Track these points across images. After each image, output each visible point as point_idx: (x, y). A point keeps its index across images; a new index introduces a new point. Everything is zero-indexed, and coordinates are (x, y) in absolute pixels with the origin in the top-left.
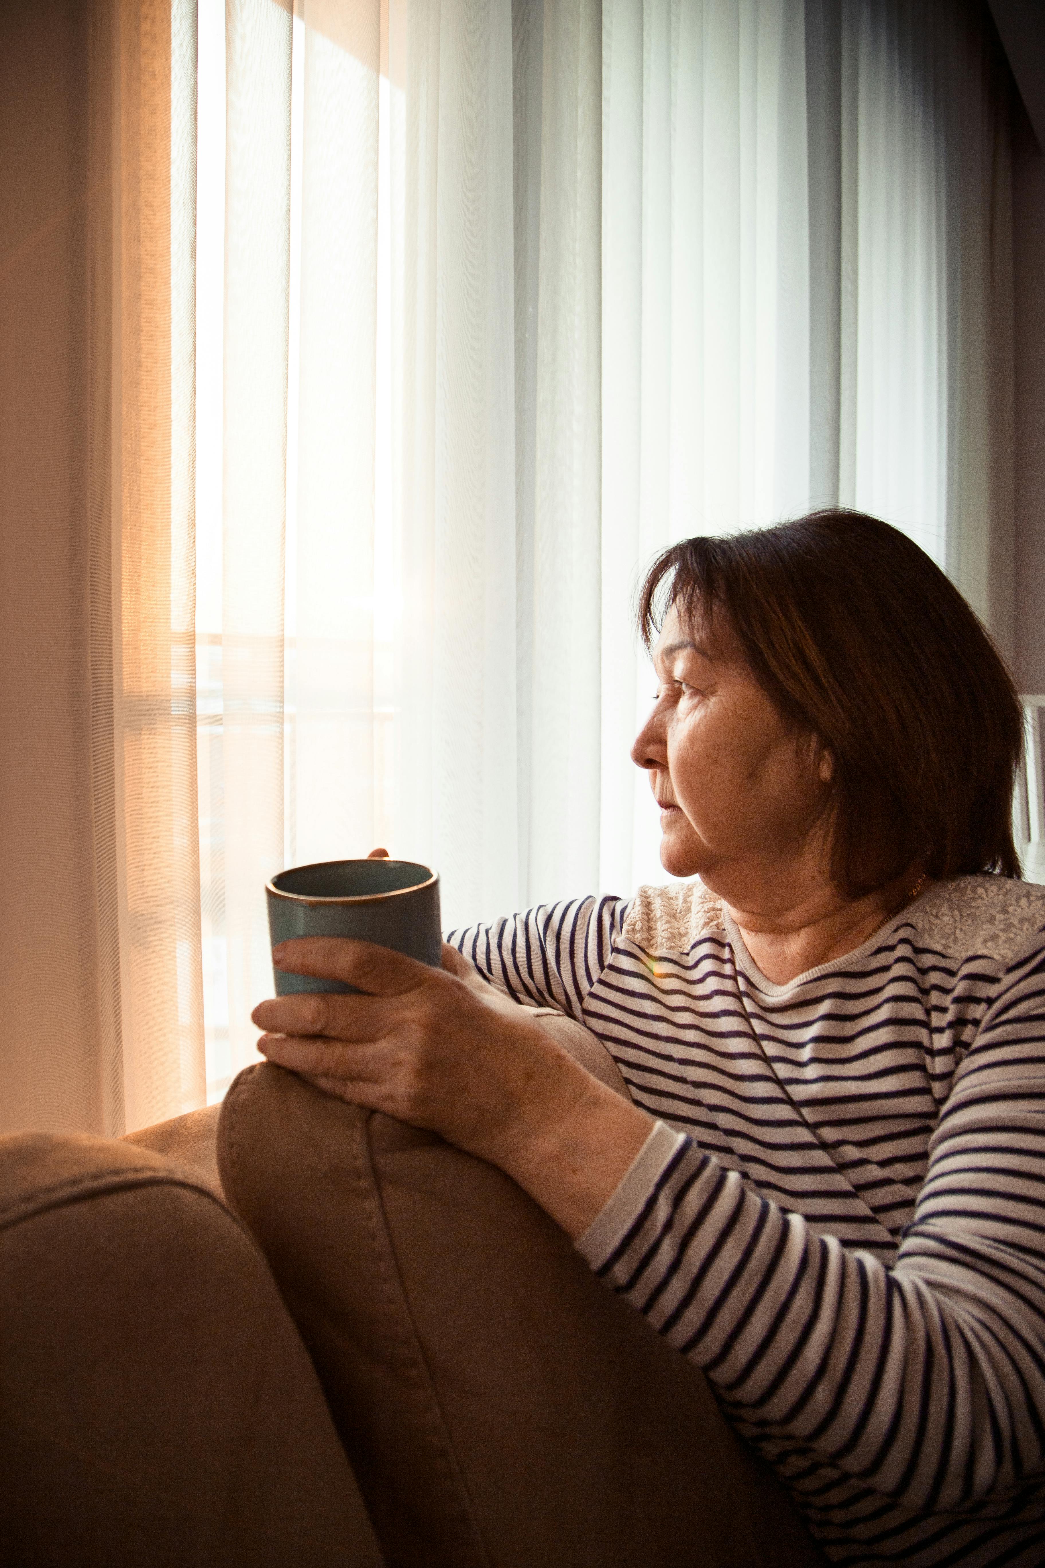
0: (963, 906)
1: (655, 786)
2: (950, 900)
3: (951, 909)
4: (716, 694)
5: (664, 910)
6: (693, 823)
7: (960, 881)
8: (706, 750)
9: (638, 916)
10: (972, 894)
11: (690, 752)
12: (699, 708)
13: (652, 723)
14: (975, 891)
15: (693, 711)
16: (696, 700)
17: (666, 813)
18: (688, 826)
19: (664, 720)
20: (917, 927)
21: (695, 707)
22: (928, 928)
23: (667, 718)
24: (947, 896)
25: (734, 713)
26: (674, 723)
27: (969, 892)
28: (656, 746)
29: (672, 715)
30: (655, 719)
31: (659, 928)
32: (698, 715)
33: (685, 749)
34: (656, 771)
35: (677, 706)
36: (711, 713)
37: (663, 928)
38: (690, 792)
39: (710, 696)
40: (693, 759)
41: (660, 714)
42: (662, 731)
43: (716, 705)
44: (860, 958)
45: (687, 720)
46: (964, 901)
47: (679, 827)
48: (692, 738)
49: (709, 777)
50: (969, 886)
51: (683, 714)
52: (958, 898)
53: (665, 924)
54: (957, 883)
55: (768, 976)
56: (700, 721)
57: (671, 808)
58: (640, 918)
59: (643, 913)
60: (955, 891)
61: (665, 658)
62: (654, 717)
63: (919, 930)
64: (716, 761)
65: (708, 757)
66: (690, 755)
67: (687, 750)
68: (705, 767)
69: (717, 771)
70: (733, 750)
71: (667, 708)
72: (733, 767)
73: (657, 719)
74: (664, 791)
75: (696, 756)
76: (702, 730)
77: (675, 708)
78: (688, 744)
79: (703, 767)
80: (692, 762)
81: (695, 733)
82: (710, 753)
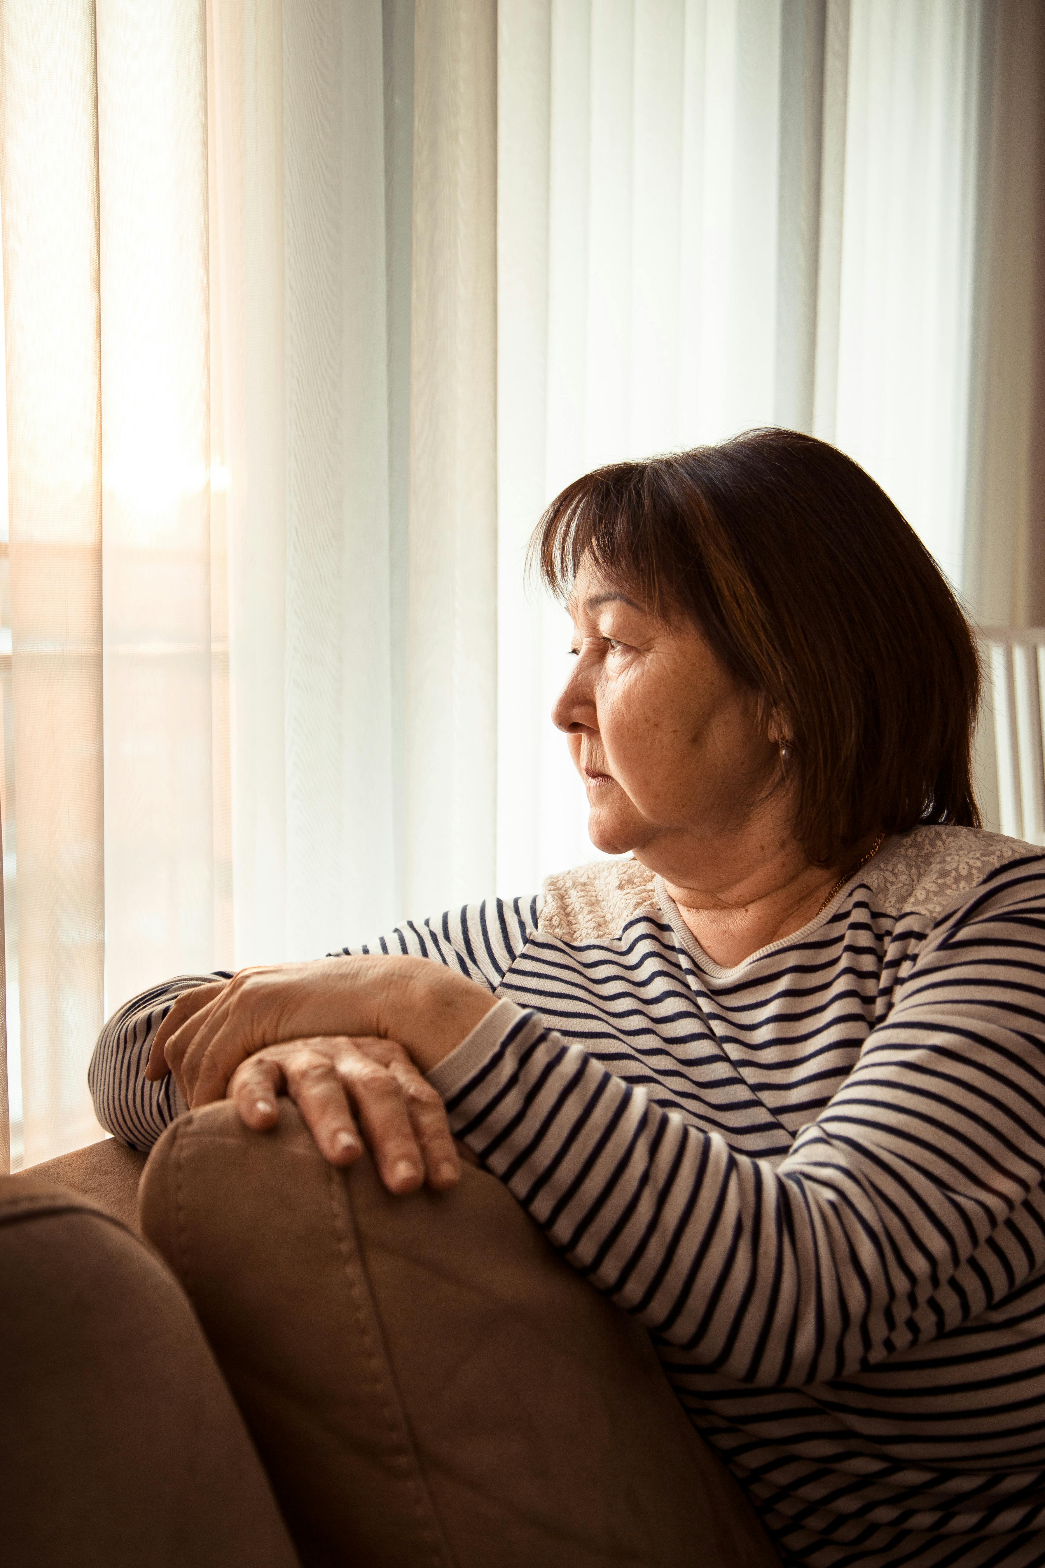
0: (922, 862)
1: (579, 754)
2: (906, 856)
3: (909, 866)
4: (653, 650)
5: (582, 901)
6: (629, 794)
7: (916, 834)
8: (645, 713)
9: (553, 911)
10: (930, 849)
11: (625, 716)
12: (633, 666)
13: (576, 682)
14: (933, 845)
15: (627, 669)
16: (629, 658)
17: (593, 782)
18: (621, 799)
19: (590, 677)
20: (871, 887)
21: (628, 666)
22: (882, 885)
23: (594, 675)
24: (904, 853)
25: (675, 672)
26: (603, 681)
27: (928, 846)
28: (583, 707)
29: (600, 672)
30: (579, 677)
31: (582, 921)
32: (633, 673)
33: (620, 712)
34: (581, 735)
35: (604, 662)
36: (648, 671)
37: (586, 920)
38: (626, 759)
39: (646, 653)
40: (630, 723)
41: (584, 670)
42: (588, 690)
43: (654, 663)
44: (816, 928)
45: (621, 679)
46: (921, 857)
47: (611, 800)
48: (628, 699)
49: (649, 743)
50: (927, 841)
51: (614, 672)
52: (914, 854)
53: (588, 914)
54: (912, 838)
55: (716, 958)
56: (636, 681)
57: (599, 778)
58: (556, 913)
59: (557, 907)
60: (911, 846)
61: (588, 610)
62: (578, 675)
63: (874, 890)
64: (656, 725)
65: (647, 720)
66: (626, 719)
67: (623, 714)
68: (644, 732)
69: (657, 736)
70: (675, 713)
71: (592, 664)
72: (675, 731)
73: (582, 677)
74: (591, 760)
75: (634, 720)
76: (639, 691)
77: (602, 665)
78: (623, 706)
79: (642, 732)
80: (629, 726)
81: (632, 694)
82: (649, 717)
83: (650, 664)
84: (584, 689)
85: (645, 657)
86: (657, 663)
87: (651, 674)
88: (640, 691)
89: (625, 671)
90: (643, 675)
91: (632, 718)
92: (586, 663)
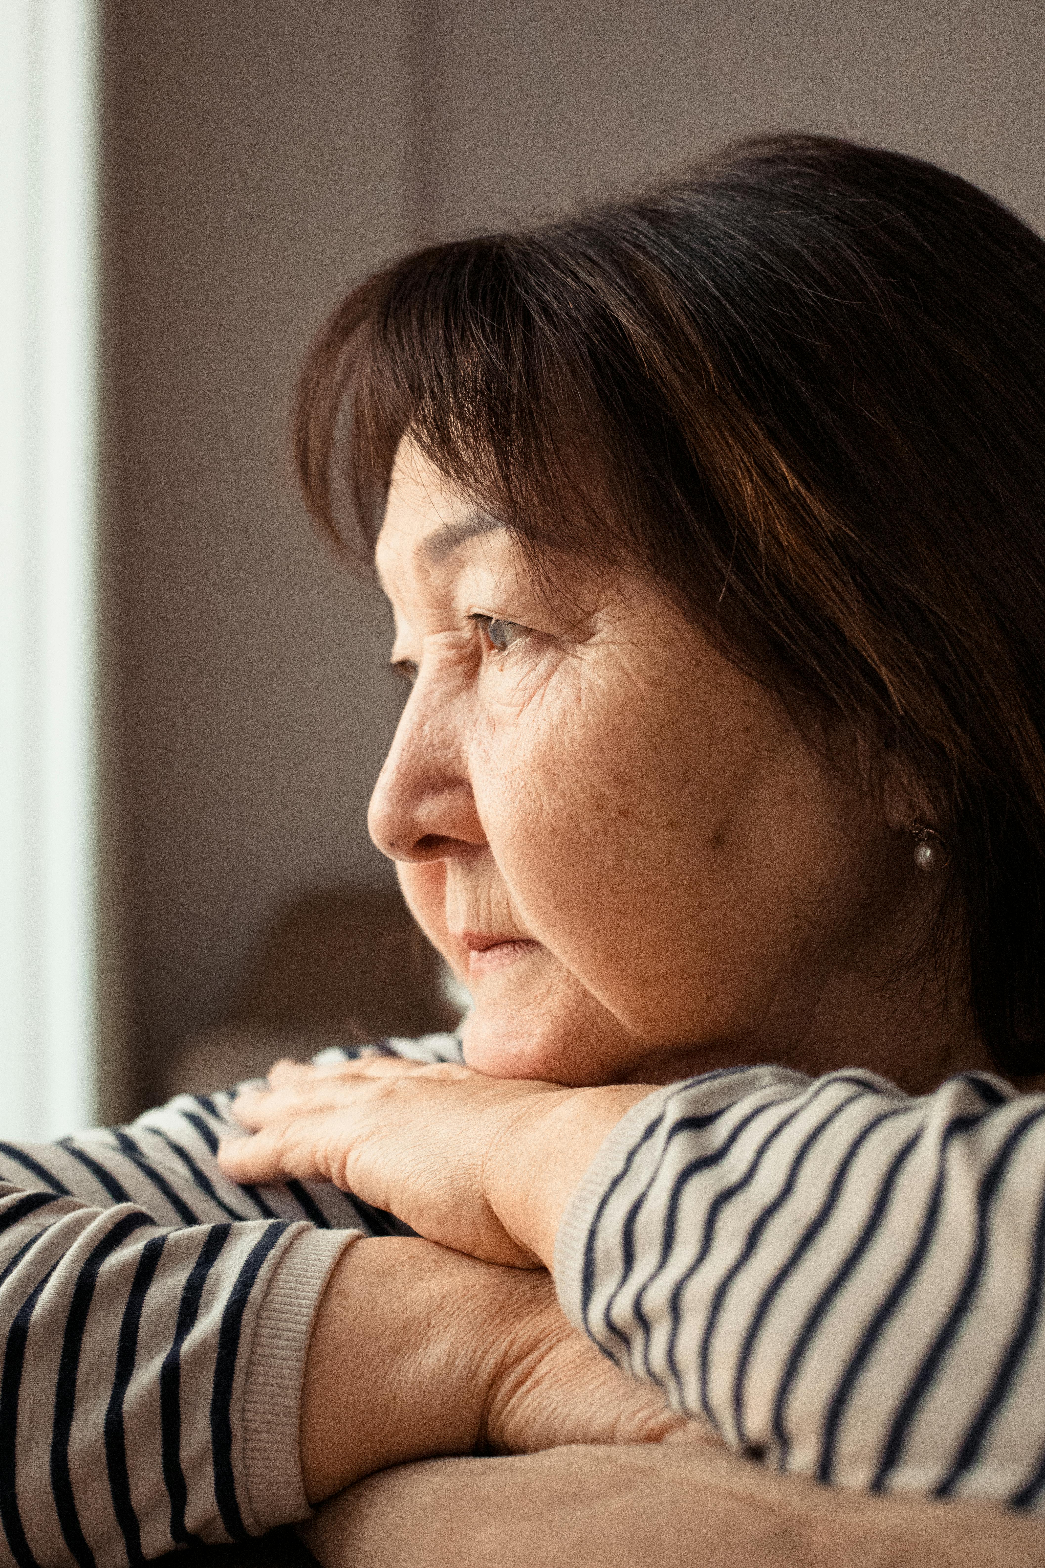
4: (596, 640)
6: (581, 978)
8: (593, 788)
11: (544, 800)
15: (537, 692)
16: (548, 658)
18: (567, 983)
19: (450, 726)
23: (459, 721)
25: (654, 683)
26: (481, 727)
28: (442, 796)
29: (471, 711)
30: (426, 728)
32: (555, 699)
33: (530, 794)
34: (443, 863)
35: (477, 686)
36: (589, 690)
38: (562, 903)
39: (580, 648)
40: (556, 816)
41: (435, 711)
42: (450, 756)
43: (603, 671)
45: (525, 719)
48: (547, 759)
49: (609, 857)
51: (509, 705)
57: (503, 948)
61: (428, 565)
62: (421, 725)
64: (624, 814)
65: (599, 806)
66: (546, 807)
67: (537, 795)
68: (595, 833)
69: (629, 840)
70: (666, 779)
71: (453, 695)
72: (673, 823)
73: (431, 727)
74: (478, 913)
75: (566, 806)
76: (573, 738)
77: (476, 693)
78: (537, 778)
79: (590, 834)
80: (555, 825)
81: (556, 747)
82: (604, 796)
83: (593, 672)
84: (438, 754)
85: (578, 657)
86: (607, 668)
87: (598, 695)
88: (578, 737)
89: (535, 698)
90: (579, 700)
91: (562, 803)
92: (437, 694)
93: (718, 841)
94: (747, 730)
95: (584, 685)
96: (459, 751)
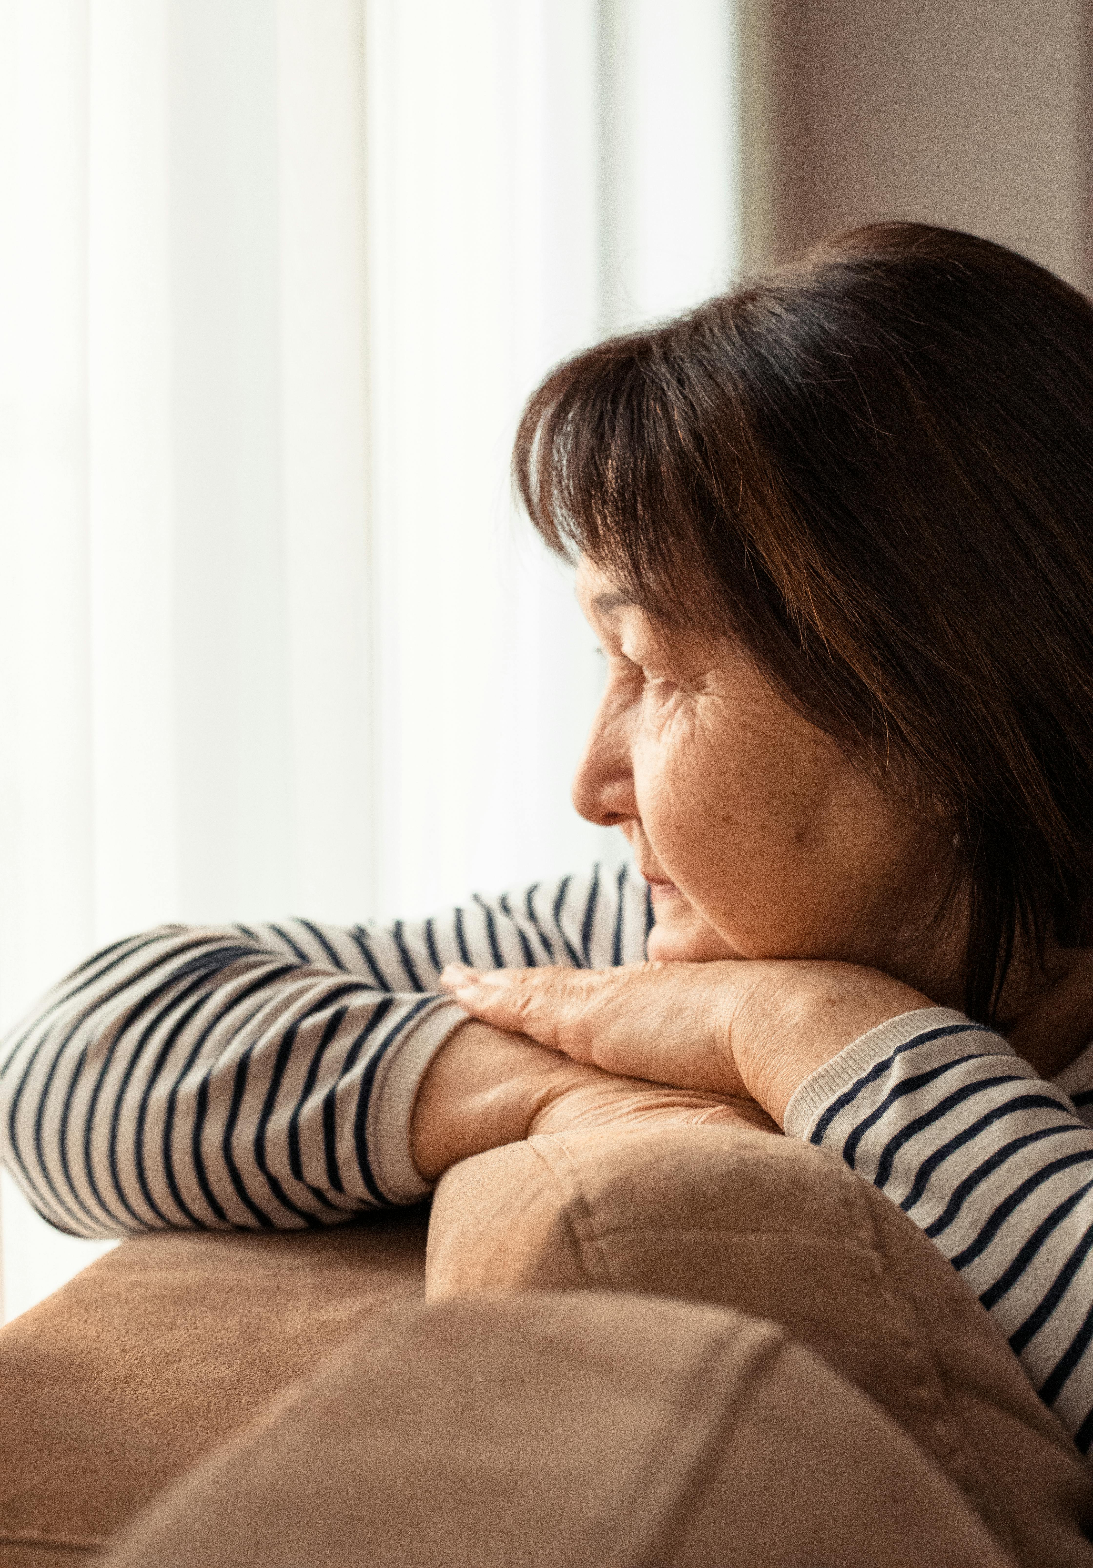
8: (704, 800)
11: (672, 803)
13: (601, 741)
15: (670, 721)
19: (623, 731)
23: (628, 727)
26: (641, 737)
28: (617, 784)
29: (636, 721)
30: (607, 733)
36: (701, 725)
40: (679, 817)
41: (612, 720)
42: (620, 754)
49: (718, 850)
56: (683, 741)
61: (600, 614)
62: (603, 729)
64: (726, 820)
65: (709, 812)
66: (673, 809)
67: (668, 799)
68: (707, 832)
69: (732, 838)
70: (756, 797)
71: (624, 707)
72: (763, 827)
73: (609, 732)
75: (686, 811)
76: (690, 761)
78: (668, 787)
79: (703, 832)
80: (679, 823)
82: (711, 807)
83: (703, 713)
84: (615, 752)
85: (695, 701)
91: (683, 808)
92: (614, 706)
93: (799, 839)
94: (817, 760)
95: (697, 723)
96: (627, 751)
